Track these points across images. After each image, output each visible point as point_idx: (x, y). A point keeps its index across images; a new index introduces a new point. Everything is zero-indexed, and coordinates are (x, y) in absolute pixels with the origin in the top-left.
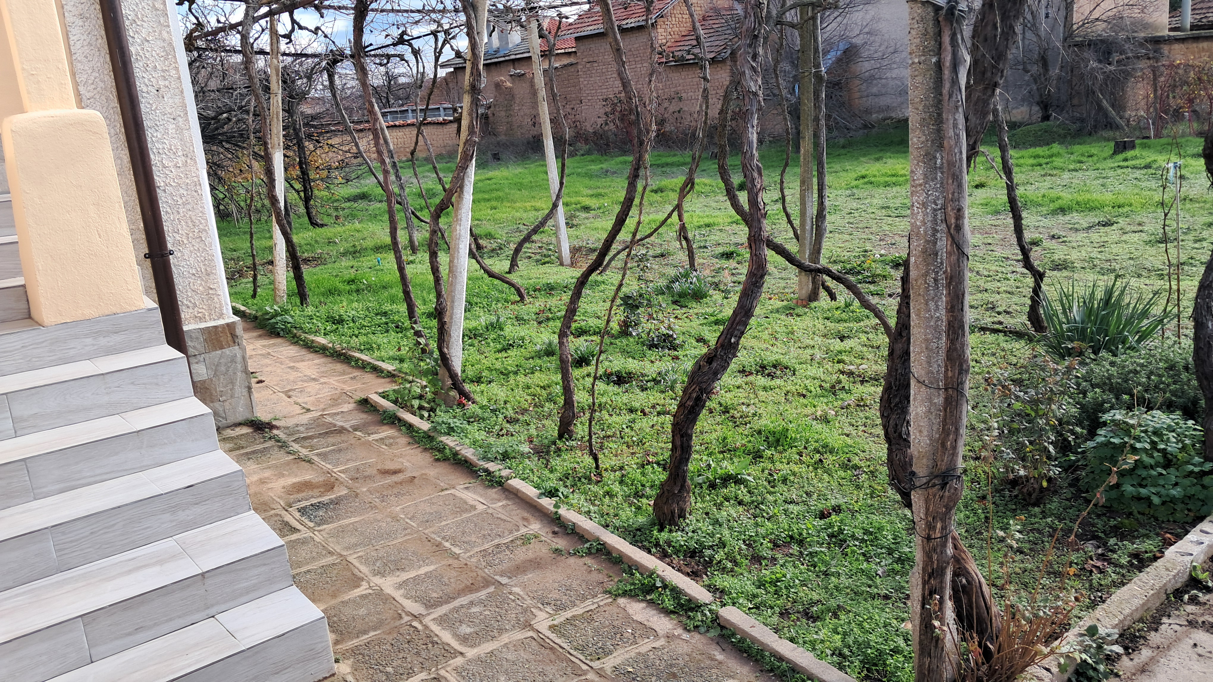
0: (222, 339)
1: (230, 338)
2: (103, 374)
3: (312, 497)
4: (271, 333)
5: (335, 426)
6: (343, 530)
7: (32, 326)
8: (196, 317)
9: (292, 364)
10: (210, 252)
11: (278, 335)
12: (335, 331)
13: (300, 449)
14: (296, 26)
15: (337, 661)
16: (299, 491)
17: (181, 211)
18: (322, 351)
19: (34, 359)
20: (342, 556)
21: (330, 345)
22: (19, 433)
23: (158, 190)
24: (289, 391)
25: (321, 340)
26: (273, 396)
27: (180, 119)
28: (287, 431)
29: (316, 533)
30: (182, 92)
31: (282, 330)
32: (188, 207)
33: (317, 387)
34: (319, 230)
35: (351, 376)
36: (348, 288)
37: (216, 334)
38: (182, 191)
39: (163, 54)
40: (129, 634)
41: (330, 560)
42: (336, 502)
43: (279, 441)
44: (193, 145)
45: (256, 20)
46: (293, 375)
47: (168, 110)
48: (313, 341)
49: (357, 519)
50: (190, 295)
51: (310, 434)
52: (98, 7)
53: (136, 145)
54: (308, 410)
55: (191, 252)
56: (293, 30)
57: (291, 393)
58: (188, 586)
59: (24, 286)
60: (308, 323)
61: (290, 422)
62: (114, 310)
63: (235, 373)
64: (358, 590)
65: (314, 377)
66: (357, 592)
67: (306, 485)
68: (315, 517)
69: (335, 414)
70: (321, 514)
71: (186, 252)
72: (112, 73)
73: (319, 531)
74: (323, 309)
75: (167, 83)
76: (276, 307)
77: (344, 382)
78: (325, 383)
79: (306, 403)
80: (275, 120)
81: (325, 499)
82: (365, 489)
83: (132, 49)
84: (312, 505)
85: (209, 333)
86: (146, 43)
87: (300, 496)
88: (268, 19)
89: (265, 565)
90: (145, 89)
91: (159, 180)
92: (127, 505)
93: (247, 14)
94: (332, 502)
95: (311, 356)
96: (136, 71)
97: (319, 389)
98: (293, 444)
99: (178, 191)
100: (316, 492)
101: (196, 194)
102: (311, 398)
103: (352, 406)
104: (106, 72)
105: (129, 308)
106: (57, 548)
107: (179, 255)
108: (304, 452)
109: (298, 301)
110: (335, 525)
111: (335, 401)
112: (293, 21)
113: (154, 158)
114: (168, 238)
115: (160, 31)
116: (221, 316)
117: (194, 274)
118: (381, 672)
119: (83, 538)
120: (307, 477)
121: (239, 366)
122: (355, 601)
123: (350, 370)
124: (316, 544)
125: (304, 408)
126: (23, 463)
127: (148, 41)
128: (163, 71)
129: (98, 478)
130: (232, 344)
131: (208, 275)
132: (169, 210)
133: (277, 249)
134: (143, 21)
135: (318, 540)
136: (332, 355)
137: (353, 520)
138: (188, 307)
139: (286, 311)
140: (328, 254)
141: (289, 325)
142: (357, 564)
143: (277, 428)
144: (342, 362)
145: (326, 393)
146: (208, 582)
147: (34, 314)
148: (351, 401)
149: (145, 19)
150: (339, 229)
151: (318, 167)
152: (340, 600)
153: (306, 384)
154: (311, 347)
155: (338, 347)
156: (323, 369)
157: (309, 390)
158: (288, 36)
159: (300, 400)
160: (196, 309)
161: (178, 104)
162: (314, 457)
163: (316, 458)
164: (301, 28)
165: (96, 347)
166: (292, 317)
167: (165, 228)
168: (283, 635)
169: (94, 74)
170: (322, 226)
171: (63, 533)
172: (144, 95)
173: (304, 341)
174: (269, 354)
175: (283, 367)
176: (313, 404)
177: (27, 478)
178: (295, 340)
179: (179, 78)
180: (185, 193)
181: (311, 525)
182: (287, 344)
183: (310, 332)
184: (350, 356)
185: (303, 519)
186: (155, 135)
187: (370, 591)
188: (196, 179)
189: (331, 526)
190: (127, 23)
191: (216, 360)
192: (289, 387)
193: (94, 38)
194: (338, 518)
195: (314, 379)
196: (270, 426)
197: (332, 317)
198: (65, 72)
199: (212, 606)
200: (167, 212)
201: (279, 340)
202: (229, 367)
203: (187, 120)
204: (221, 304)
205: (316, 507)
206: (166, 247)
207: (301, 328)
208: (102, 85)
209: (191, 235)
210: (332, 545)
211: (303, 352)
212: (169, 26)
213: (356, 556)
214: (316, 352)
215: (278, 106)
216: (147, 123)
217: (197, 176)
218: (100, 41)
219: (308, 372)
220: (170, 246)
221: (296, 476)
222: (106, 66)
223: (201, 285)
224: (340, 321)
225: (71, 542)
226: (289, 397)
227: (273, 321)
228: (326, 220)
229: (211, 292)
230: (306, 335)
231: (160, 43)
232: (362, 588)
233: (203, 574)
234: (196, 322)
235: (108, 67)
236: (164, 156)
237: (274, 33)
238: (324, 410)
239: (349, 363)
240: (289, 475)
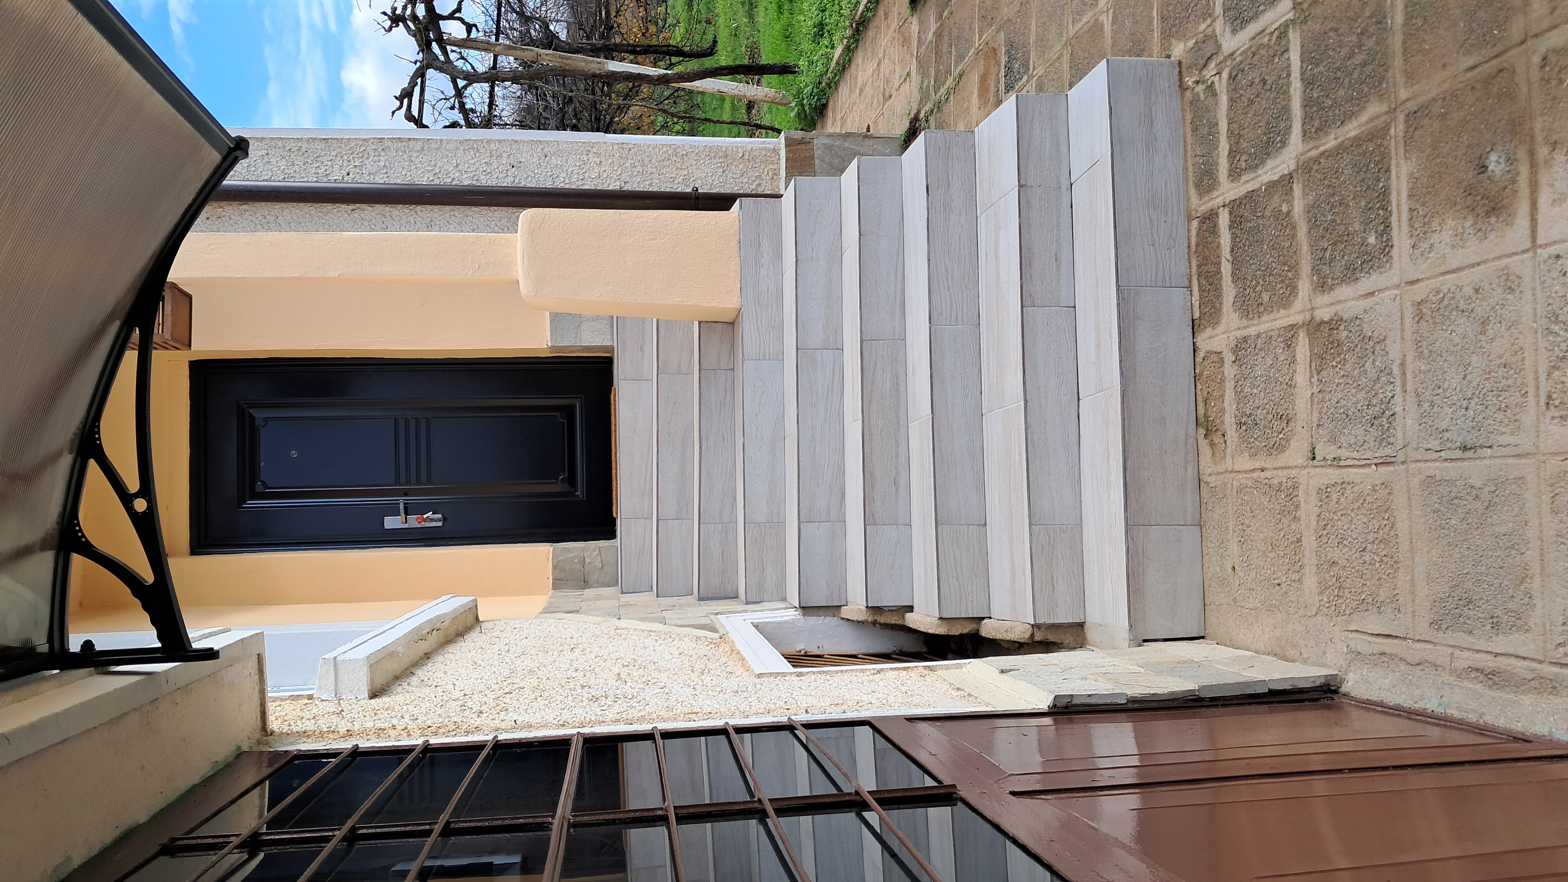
0: (802, 155)
1: (803, 147)
2: (797, 261)
3: (998, 75)
4: (821, 113)
5: (932, 42)
6: (1040, 39)
7: (739, 323)
8: (773, 178)
9: (858, 91)
10: (701, 148)
11: (825, 106)
12: (831, 35)
13: (946, 87)
14: (457, 15)
15: (1169, 56)
16: (987, 90)
17: (650, 170)
18: (849, 51)
19: (773, 323)
20: (1066, 44)
21: (845, 41)
22: (840, 347)
23: (625, 189)
24: (884, 95)
25: (838, 51)
26: (886, 116)
27: (546, 149)
28: (924, 100)
29: (1035, 73)
30: (516, 141)
31: (819, 99)
32: (646, 161)
33: (886, 61)
34: (719, 47)
35: (883, 19)
36: (786, 14)
37: (796, 161)
38: (628, 164)
39: (472, 153)
40: (1059, 268)
41: (1066, 58)
42: (1011, 46)
43: (932, 111)
44: (577, 143)
45: (448, 61)
46: (868, 90)
47: (535, 160)
48: (837, 63)
49: (1034, 22)
50: (746, 180)
51: (933, 74)
52: (419, 208)
53: (571, 200)
54: (908, 74)
55: (698, 169)
56: (462, 20)
57: (887, 95)
58: (1028, 202)
59: (700, 323)
60: (817, 66)
61: (916, 96)
62: (734, 242)
63: (845, 149)
64: (1106, 26)
65: (875, 65)
66: (1108, 28)
67: (984, 79)
68: (1019, 73)
69: (919, 41)
70: (1017, 66)
71: (697, 174)
72: (492, 208)
73: (1034, 69)
74: (806, 46)
75: (505, 155)
76: (793, 104)
77: (888, 27)
78: (885, 51)
79: (901, 76)
80: (569, 62)
81: (1003, 59)
82: (1006, 10)
83: (466, 183)
84: (1005, 76)
85: (793, 167)
86: (460, 167)
87: (993, 89)
88: (449, 48)
89: (1032, 120)
90: (510, 179)
91: (613, 185)
92: (929, 253)
93: (441, 70)
94: (1008, 52)
95: (853, 67)
96: (489, 183)
97: (889, 59)
98: (938, 95)
99: (627, 168)
100: (993, 70)
101: (633, 150)
102: (897, 70)
103: (915, 20)
104: (491, 214)
105: (736, 227)
106: (953, 323)
107: (699, 182)
108: (950, 82)
109: (791, 77)
110: (1033, 49)
111: (905, 41)
112: (451, 17)
113: (588, 185)
114: (679, 190)
115: (447, 150)
116: (776, 151)
117: (724, 172)
118: (1196, 6)
119: (951, 298)
120: (976, 79)
121: (838, 143)
122: (1116, 32)
123: (877, 19)
124: (1047, 73)
125: (905, 80)
126: (865, 343)
127: (457, 165)
128: (491, 156)
129: (899, 280)
130: (811, 145)
131: (726, 156)
132: (648, 183)
133: (725, 90)
134: (435, 166)
135: (1043, 71)
136: (857, 41)
137: (1033, 27)
138: (760, 185)
139: (800, 92)
140: (748, 39)
141: (815, 90)
142: (1080, 25)
143: (919, 112)
144: (866, 28)
145: (895, 52)
146: (1031, 182)
147: (729, 319)
148: (909, 20)
149: (433, 163)
150: (721, 21)
151: (643, 35)
152: (1110, 50)
153: (882, 75)
154: (844, 66)
155: (849, 32)
156: (869, 54)
157: (888, 72)
158: (469, 27)
159: (897, 84)
160: (763, 176)
161: (530, 148)
162: (958, 71)
163: (959, 68)
164: (459, 9)
165: (771, 266)
166: (806, 86)
167: (668, 190)
168: (1110, 108)
169: (492, 226)
170: (715, 42)
171: (940, 314)
172: (517, 181)
173: (836, 75)
174: (842, 118)
175: (858, 102)
176: (903, 68)
177: (881, 342)
178: (833, 85)
179: (500, 141)
180: (630, 161)
181: (1025, 78)
182: (835, 94)
183: (827, 65)
184: (860, 18)
185: (1017, 87)
186: (562, 179)
187: (1111, 11)
188: (616, 147)
189: (1032, 54)
190: (437, 182)
191: (825, 166)
192: (881, 96)
193: (453, 218)
194: (1026, 45)
195: (878, 65)
196: (916, 119)
197: (815, 36)
198: (477, 237)
199: (1059, 183)
200: (650, 185)
201: (830, 105)
202: (837, 154)
203: (547, 142)
204: (762, 149)
205: (1009, 70)
206: (688, 193)
207: (822, 75)
208: (504, 221)
209: (678, 165)
210: (1052, 55)
211: (847, 76)
212: (441, 140)
213: (1070, 27)
214: (850, 60)
215: (553, 55)
216: (549, 184)
217: (613, 144)
218: (456, 213)
219: (870, 72)
220: (689, 190)
221: (972, 93)
222: (484, 212)
223: (736, 166)
224: (821, 26)
225: (951, 309)
226: (891, 96)
227: (807, 108)
228: (710, 37)
229: (746, 157)
230: (830, 71)
231: (460, 153)
232: (1105, 21)
233: (1020, 186)
234: (779, 179)
235: (484, 210)
236: (587, 175)
237: (466, 43)
238: (912, 55)
239: (869, 20)
240: (968, 101)
